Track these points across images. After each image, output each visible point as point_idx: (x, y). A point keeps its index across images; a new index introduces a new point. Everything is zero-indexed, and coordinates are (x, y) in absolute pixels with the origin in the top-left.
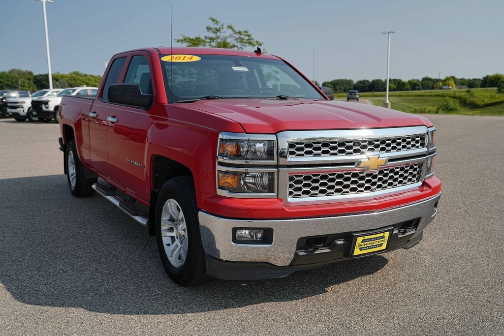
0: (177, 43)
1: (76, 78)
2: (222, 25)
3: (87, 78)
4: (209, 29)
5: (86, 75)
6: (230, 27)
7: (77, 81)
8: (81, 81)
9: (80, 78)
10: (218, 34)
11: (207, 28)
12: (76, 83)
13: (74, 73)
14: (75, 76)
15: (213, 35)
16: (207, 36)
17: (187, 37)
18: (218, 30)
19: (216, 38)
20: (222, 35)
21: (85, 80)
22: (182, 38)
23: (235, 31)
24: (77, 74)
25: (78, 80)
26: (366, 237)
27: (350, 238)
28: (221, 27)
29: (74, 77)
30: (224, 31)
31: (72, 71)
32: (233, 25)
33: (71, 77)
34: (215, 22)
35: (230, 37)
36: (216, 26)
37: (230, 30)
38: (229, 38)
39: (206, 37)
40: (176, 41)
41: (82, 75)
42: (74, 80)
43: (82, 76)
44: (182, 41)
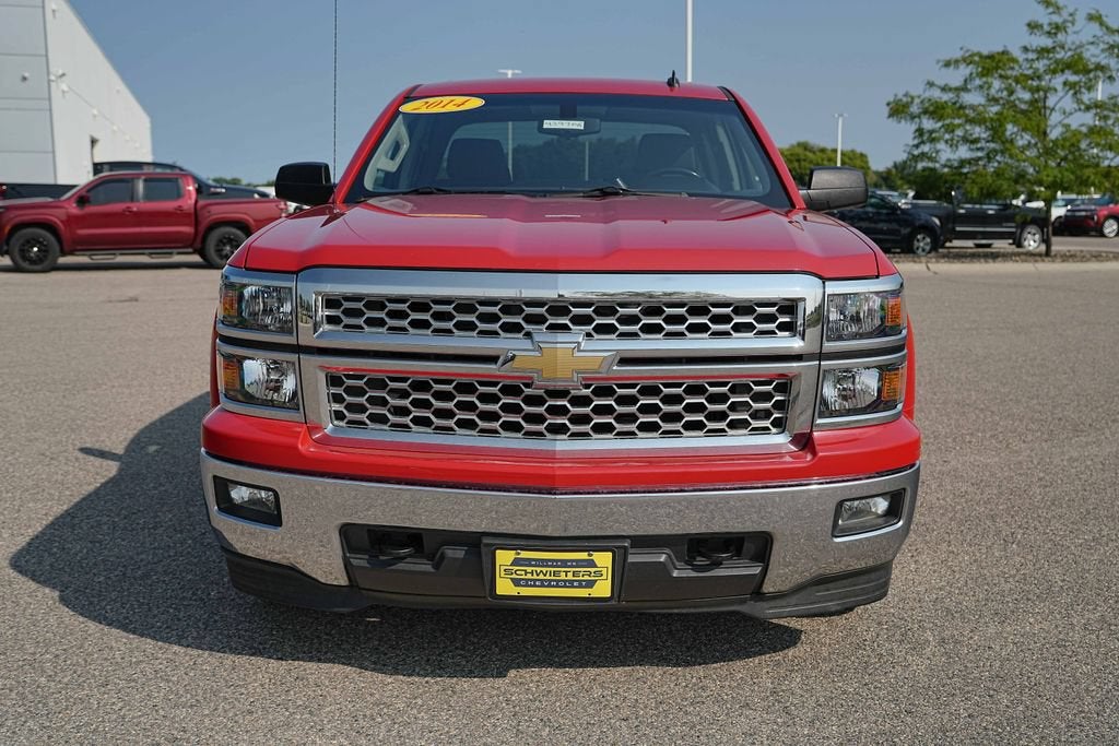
0: (944, 70)
1: (802, 157)
2: (1071, 15)
3: (824, 156)
4: (1033, 27)
5: (823, 150)
6: (1095, 18)
7: (803, 163)
8: (811, 162)
9: (810, 155)
10: (1061, 37)
11: (1029, 25)
12: (800, 168)
13: (799, 144)
14: (800, 151)
15: (1047, 42)
16: (1029, 47)
17: (976, 50)
18: (1057, 29)
19: (1054, 48)
20: (1069, 39)
21: (820, 161)
22: (958, 55)
23: (1107, 28)
24: (805, 146)
25: (805, 160)
26: (524, 554)
27: (478, 547)
28: (1070, 18)
29: (798, 155)
30: (1076, 28)
31: (794, 142)
32: (1103, 13)
33: (792, 155)
34: (1051, 10)
35: (1092, 43)
36: (1056, 19)
37: (1095, 28)
38: (1091, 48)
39: (1026, 49)
40: (941, 64)
41: (815, 149)
42: (798, 161)
43: (814, 153)
44: (957, 62)
